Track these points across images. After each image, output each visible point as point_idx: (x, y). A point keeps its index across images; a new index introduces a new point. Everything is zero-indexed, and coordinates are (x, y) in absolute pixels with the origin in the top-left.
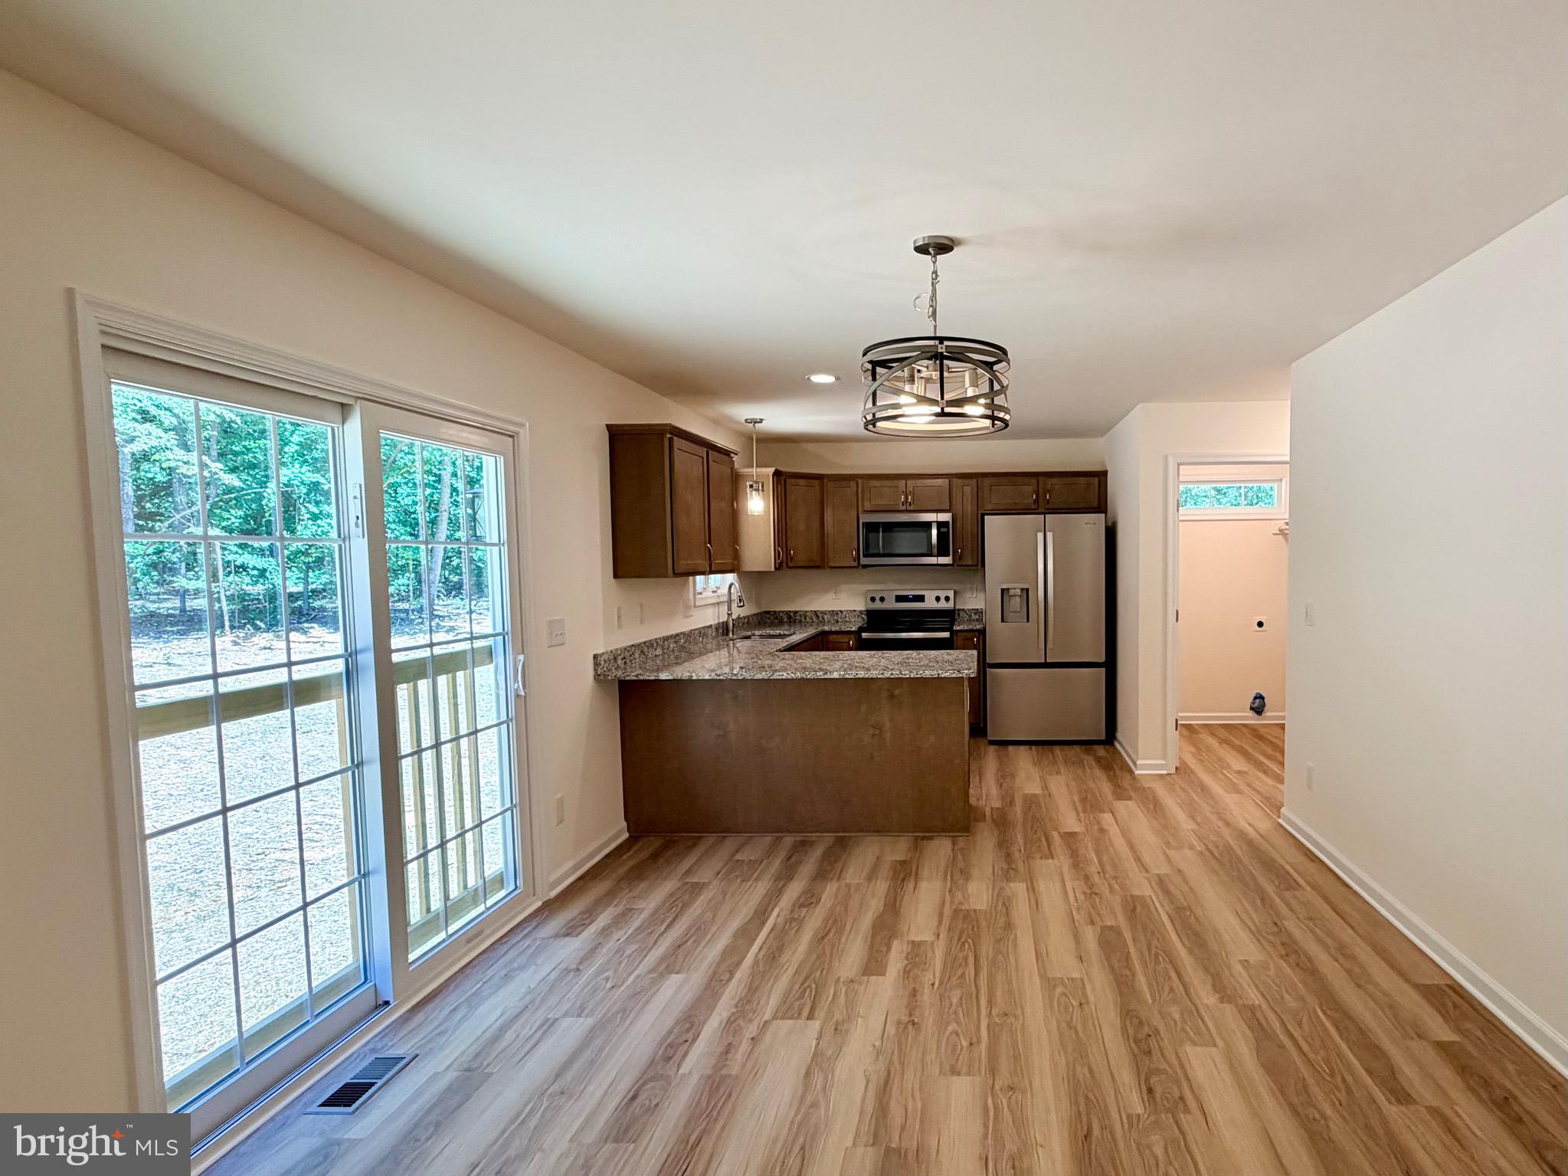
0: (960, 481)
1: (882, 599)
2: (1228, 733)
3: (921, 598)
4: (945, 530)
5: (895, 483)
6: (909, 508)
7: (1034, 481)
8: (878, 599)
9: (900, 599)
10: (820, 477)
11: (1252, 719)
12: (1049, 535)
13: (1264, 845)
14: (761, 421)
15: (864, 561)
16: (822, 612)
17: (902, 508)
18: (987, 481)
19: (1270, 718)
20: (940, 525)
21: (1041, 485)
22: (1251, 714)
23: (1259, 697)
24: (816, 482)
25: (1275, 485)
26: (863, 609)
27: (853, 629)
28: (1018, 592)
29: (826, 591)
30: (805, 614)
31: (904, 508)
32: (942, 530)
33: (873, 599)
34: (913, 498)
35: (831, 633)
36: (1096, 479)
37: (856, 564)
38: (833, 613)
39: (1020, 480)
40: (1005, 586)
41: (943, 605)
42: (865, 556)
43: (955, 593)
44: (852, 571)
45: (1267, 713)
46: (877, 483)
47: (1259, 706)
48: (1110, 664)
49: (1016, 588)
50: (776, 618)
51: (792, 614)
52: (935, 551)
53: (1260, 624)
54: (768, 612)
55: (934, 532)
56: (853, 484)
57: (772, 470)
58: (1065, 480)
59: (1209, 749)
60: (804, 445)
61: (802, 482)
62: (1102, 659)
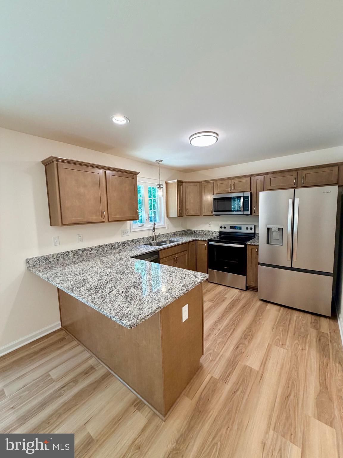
0: (257, 177)
1: (225, 228)
3: (240, 228)
4: (247, 200)
5: (227, 181)
6: (233, 191)
7: (295, 174)
8: (223, 228)
9: (231, 228)
10: (199, 182)
12: (296, 200)
15: (214, 213)
16: (205, 231)
17: (230, 191)
18: (269, 176)
20: (245, 198)
21: (299, 174)
24: (198, 184)
26: (218, 231)
27: (206, 240)
28: (277, 229)
29: (206, 223)
31: (231, 191)
33: (221, 227)
34: (234, 187)
35: (199, 240)
36: (336, 168)
37: (212, 214)
38: (208, 231)
39: (286, 174)
40: (269, 226)
41: (250, 231)
42: (214, 211)
43: (255, 226)
44: (211, 217)
46: (221, 182)
49: (275, 227)
50: (191, 232)
51: (195, 231)
52: (242, 209)
54: (188, 230)
55: (242, 201)
56: (212, 183)
57: (176, 180)
58: (314, 170)
60: (200, 172)
61: (192, 184)
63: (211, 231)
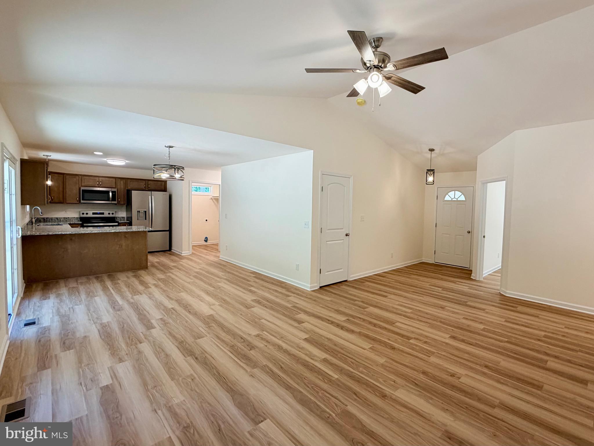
0: (119, 180)
1: (87, 214)
2: (200, 246)
3: (103, 214)
5: (94, 178)
6: (100, 186)
7: (144, 182)
8: (85, 214)
9: (93, 214)
10: (63, 174)
11: (205, 243)
12: (153, 197)
13: (218, 262)
14: (50, 156)
15: (82, 201)
16: (60, 218)
18: (129, 181)
19: (209, 243)
21: (147, 183)
22: (205, 242)
23: (206, 238)
24: (62, 175)
25: (210, 187)
26: (78, 217)
28: (143, 212)
29: (62, 211)
30: (52, 219)
31: (98, 186)
32: (114, 193)
33: (83, 214)
34: (102, 183)
36: (164, 183)
37: (78, 202)
39: (140, 181)
40: (138, 210)
41: (111, 215)
43: (116, 212)
44: (78, 204)
45: (208, 241)
46: (87, 178)
47: (206, 240)
48: (170, 231)
49: (142, 211)
52: (111, 199)
53: (206, 220)
55: (111, 194)
56: (77, 177)
58: (154, 182)
59: (197, 249)
62: (168, 229)
63: (69, 218)
